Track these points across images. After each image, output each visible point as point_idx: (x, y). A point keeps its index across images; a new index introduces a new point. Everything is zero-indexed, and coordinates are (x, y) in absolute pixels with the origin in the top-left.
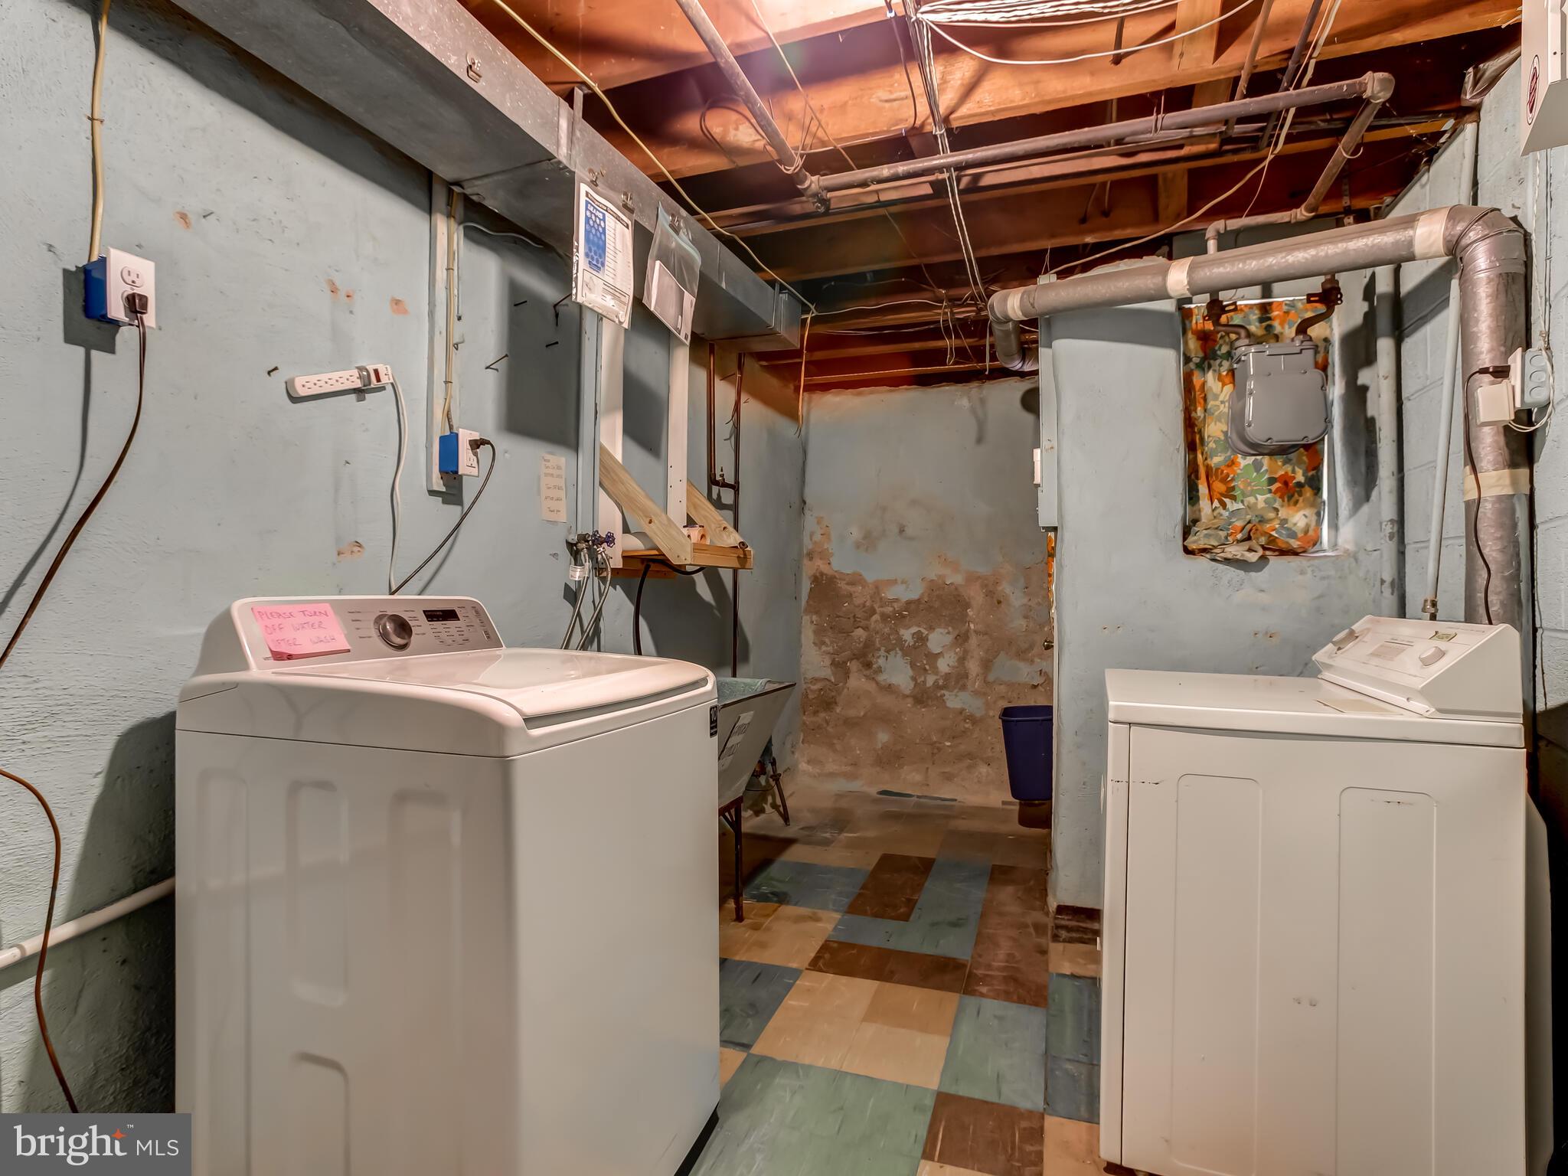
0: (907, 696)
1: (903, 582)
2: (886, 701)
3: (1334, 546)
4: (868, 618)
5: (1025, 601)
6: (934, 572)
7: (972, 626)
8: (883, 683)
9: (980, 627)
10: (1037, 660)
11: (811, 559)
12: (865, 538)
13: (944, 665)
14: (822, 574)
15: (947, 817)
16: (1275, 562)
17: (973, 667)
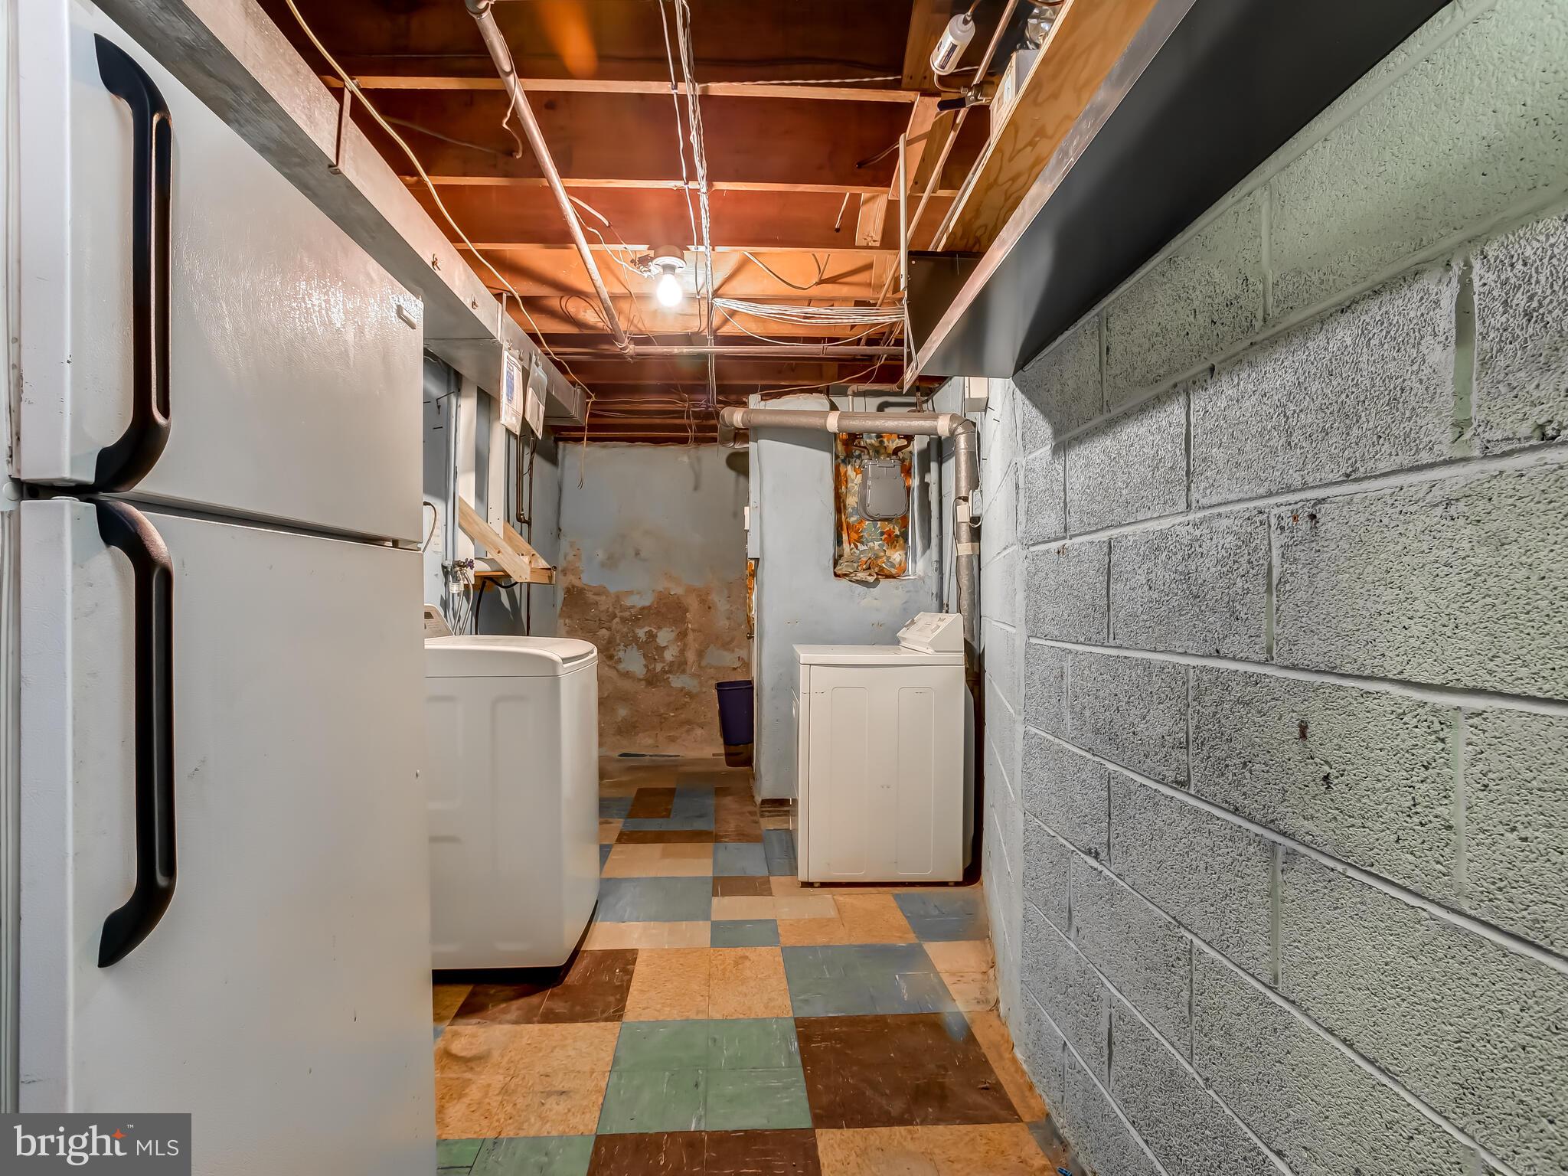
0: (641, 680)
1: (639, 593)
2: (626, 685)
3: (914, 572)
4: (610, 621)
5: (728, 607)
6: (662, 585)
7: (690, 625)
8: (623, 671)
9: (696, 626)
10: (736, 650)
11: (565, 574)
12: (609, 559)
13: (669, 656)
14: (573, 587)
15: (676, 766)
16: (883, 582)
17: (691, 656)
